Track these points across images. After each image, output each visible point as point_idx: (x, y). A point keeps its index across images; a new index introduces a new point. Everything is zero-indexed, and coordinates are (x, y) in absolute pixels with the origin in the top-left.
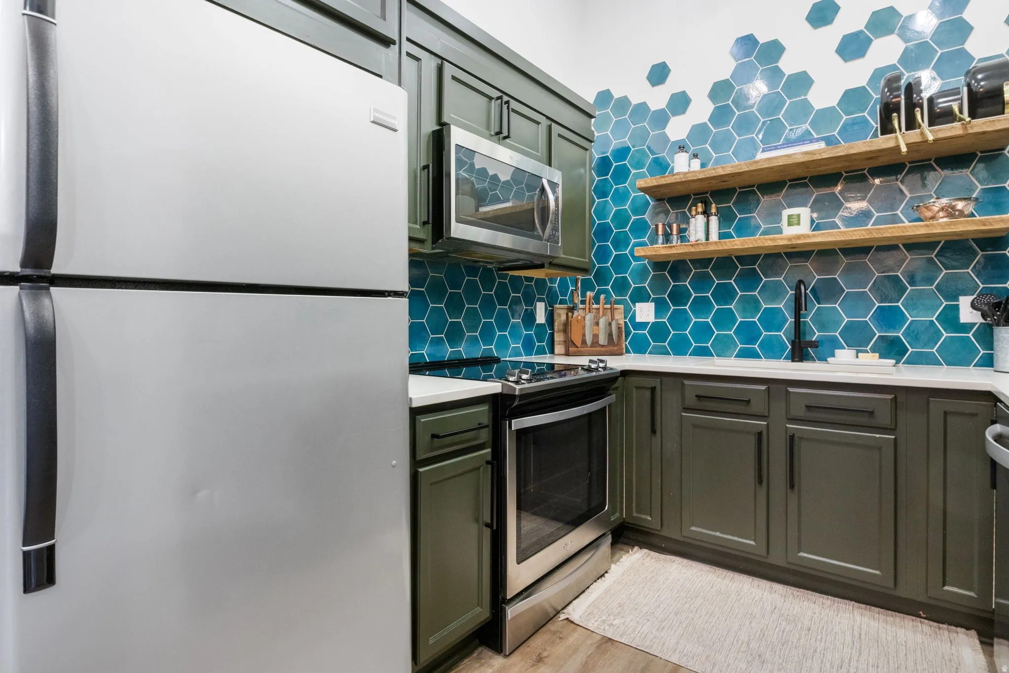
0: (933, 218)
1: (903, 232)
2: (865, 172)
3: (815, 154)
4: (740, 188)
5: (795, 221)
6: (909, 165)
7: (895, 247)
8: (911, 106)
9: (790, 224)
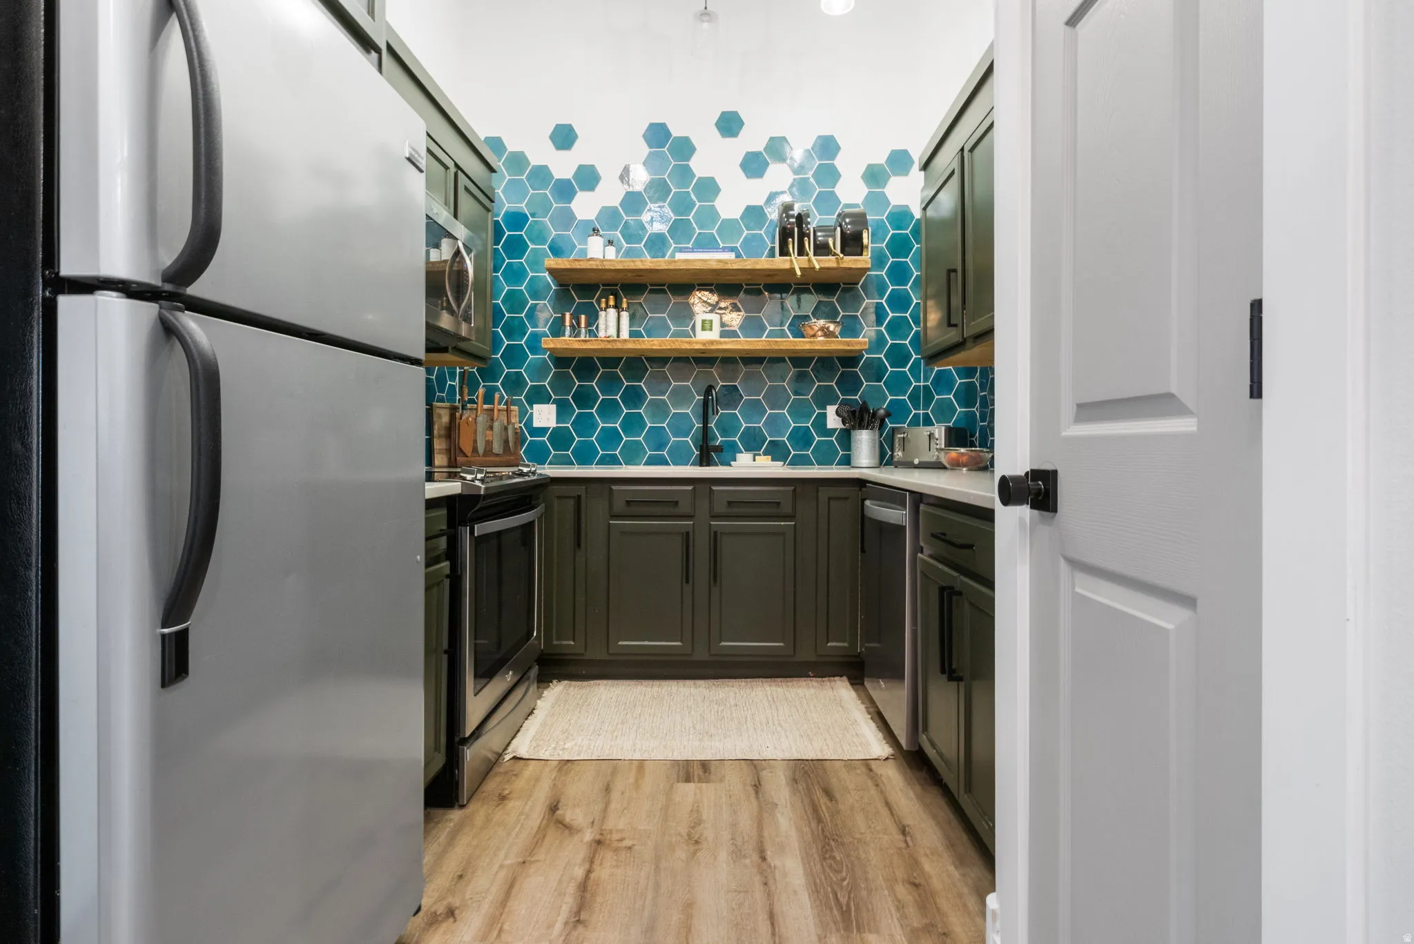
0: (814, 336)
1: (794, 346)
2: (761, 287)
3: (727, 263)
4: (651, 285)
5: (707, 326)
6: (794, 286)
7: (782, 360)
8: (802, 235)
9: (703, 329)
